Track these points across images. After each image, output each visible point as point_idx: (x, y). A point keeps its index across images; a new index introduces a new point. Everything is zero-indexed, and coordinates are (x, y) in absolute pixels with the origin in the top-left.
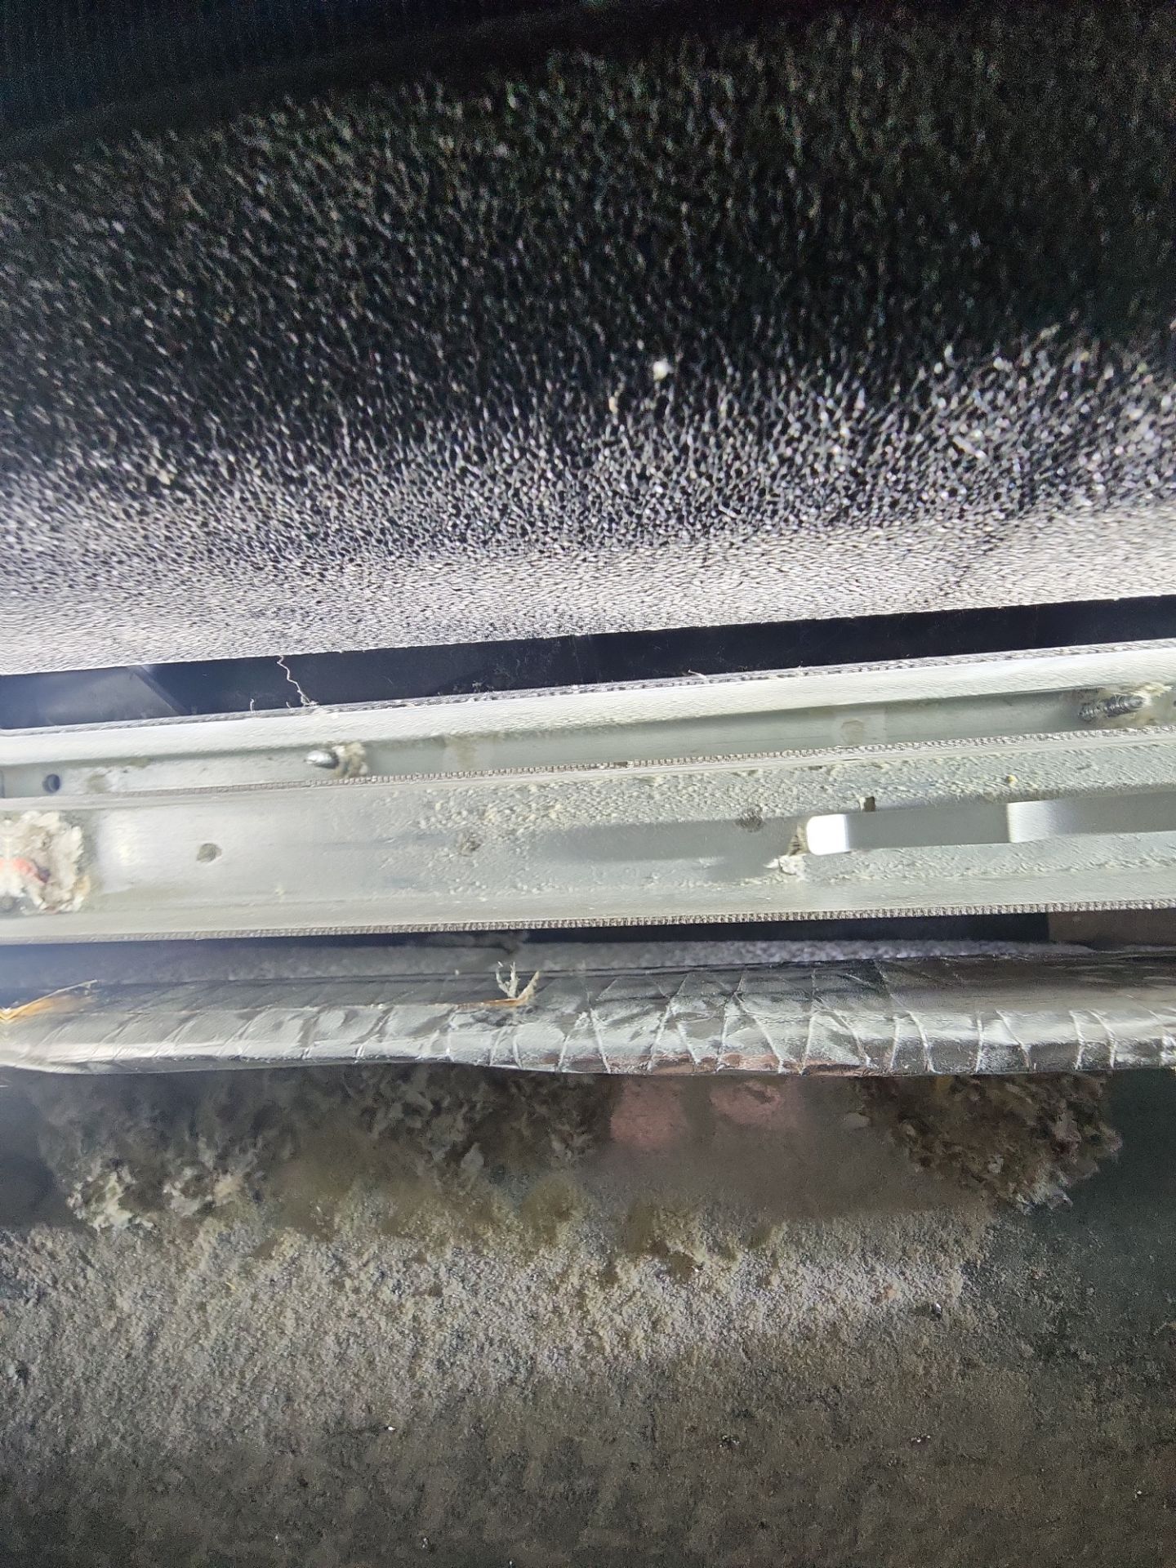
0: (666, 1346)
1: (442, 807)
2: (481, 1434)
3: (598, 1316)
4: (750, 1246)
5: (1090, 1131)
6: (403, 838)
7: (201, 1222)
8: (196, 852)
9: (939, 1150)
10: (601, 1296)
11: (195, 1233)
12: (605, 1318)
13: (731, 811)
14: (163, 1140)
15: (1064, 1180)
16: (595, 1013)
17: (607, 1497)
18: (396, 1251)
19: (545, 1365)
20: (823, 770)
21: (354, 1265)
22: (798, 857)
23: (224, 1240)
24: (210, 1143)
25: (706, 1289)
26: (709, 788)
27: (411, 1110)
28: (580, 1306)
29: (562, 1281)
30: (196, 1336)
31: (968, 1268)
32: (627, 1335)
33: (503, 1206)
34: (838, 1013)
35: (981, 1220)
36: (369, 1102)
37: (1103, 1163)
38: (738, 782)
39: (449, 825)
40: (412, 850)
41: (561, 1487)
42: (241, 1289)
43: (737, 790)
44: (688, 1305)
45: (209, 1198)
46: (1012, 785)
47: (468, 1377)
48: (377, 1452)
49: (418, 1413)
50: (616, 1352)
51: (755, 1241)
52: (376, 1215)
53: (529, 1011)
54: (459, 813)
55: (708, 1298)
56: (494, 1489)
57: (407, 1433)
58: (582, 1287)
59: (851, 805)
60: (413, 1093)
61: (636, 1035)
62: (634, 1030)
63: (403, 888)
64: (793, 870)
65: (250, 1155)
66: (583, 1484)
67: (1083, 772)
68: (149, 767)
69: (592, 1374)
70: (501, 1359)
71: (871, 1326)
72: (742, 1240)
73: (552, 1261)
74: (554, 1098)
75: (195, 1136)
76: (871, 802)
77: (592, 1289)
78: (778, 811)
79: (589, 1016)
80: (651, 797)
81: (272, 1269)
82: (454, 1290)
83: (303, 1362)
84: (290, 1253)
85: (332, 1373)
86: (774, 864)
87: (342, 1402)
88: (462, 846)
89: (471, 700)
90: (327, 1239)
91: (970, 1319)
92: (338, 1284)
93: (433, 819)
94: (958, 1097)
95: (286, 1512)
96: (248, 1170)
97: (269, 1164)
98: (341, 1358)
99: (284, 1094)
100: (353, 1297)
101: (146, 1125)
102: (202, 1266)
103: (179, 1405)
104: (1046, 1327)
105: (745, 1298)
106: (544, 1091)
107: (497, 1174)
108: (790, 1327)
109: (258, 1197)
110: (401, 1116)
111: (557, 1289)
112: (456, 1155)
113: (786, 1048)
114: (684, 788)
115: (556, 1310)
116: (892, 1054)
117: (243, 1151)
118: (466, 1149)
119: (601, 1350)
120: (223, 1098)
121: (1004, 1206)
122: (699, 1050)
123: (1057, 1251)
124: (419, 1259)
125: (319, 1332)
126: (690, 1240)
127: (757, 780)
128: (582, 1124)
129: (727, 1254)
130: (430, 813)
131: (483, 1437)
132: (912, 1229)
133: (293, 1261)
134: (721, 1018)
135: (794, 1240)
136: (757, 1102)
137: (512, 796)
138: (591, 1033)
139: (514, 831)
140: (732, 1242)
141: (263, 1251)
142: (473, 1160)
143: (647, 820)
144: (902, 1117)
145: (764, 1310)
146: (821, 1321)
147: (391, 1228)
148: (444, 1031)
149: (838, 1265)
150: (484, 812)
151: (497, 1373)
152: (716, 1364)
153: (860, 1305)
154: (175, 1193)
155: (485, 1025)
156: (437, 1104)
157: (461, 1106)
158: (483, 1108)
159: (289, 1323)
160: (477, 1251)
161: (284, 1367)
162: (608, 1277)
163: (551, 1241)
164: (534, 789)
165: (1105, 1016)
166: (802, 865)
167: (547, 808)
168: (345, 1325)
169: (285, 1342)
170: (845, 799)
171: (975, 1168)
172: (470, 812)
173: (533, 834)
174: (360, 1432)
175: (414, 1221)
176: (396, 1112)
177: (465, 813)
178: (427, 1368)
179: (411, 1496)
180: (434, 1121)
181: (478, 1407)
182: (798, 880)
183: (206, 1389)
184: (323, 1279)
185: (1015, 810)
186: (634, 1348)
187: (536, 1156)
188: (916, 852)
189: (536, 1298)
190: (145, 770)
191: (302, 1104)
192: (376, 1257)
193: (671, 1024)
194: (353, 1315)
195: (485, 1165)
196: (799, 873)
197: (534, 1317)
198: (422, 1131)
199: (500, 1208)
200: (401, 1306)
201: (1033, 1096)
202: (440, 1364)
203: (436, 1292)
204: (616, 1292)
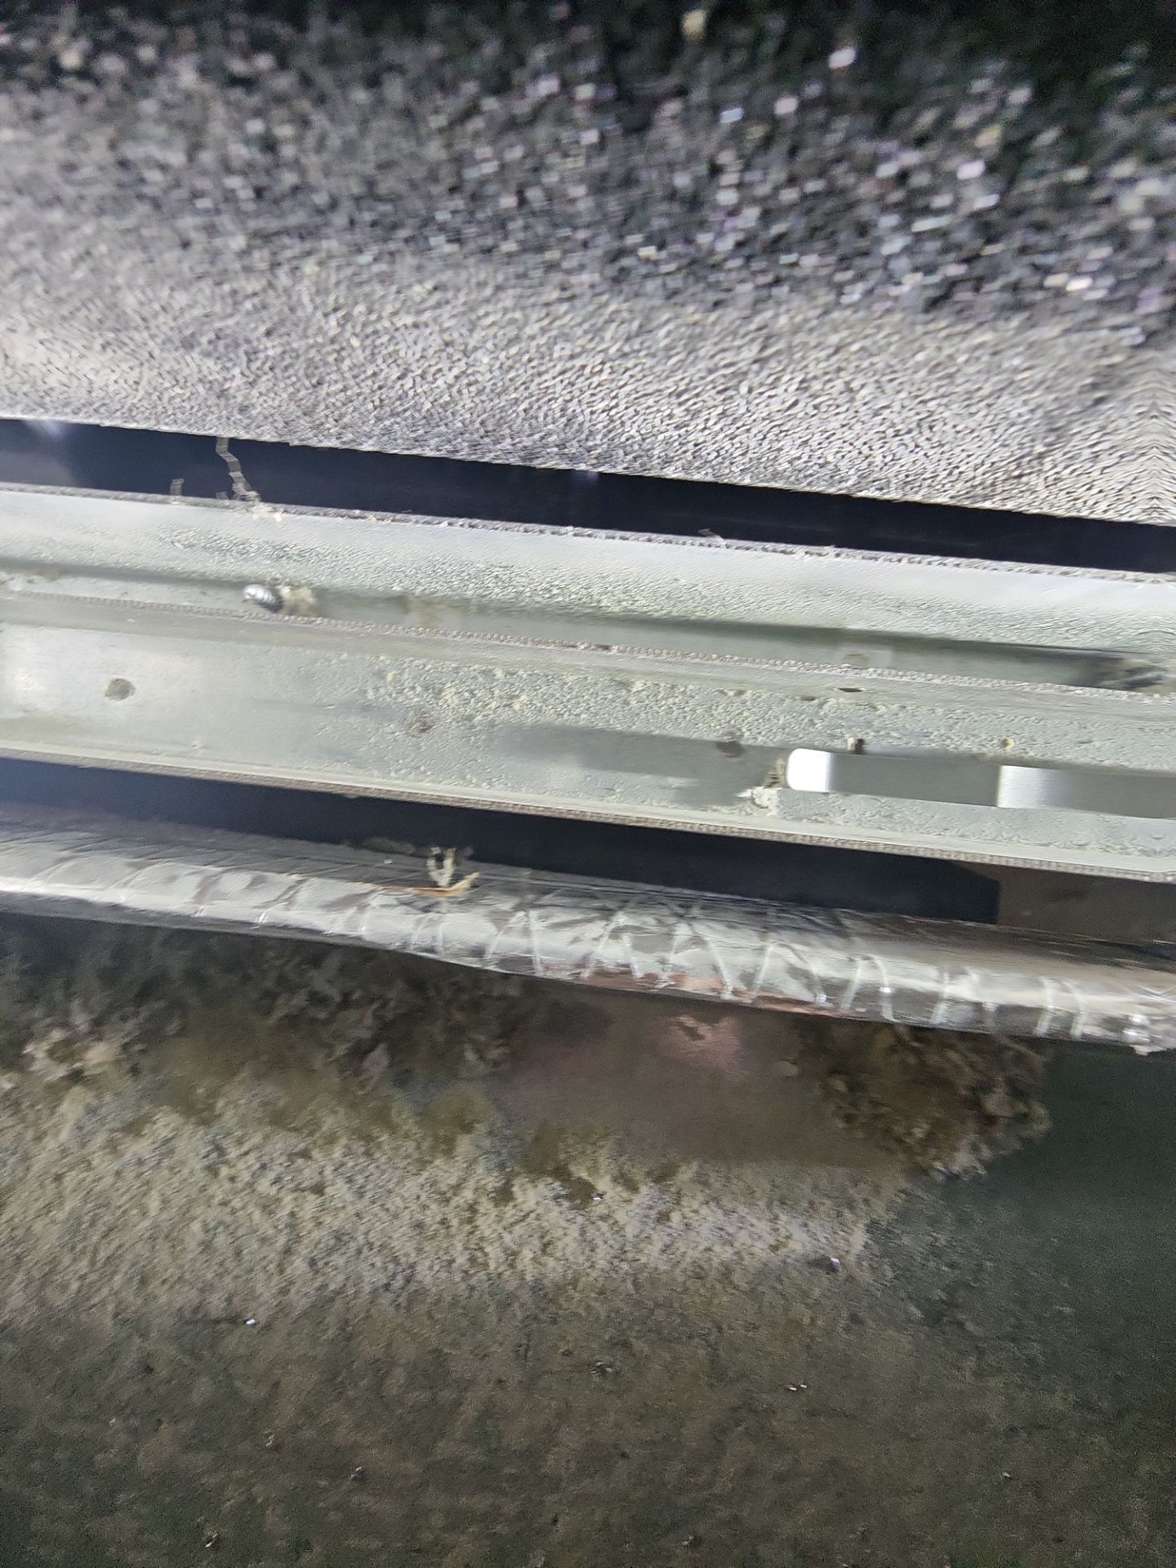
0: (553, 1269)
1: (394, 679)
2: (347, 1335)
3: (487, 1233)
4: (657, 1180)
5: (1021, 1108)
6: (347, 707)
7: (68, 1088)
8: (106, 687)
9: (866, 1108)
10: (494, 1212)
11: (59, 1100)
12: (495, 1235)
13: (710, 731)
14: (31, 997)
15: (986, 1153)
16: (534, 913)
17: (469, 1411)
18: (282, 1143)
19: (425, 1274)
20: (816, 701)
21: (233, 1153)
22: (773, 791)
23: (91, 1111)
24: (85, 1006)
25: (603, 1218)
26: (692, 702)
27: (317, 999)
28: (470, 1221)
29: (455, 1194)
30: (48, 1208)
31: (872, 1227)
32: (515, 1254)
33: (403, 1112)
34: (797, 947)
35: (893, 1182)
36: (269, 984)
37: (1027, 1141)
38: (723, 701)
39: (400, 699)
40: (355, 721)
41: (423, 1396)
42: (103, 1164)
43: (720, 710)
44: (583, 1232)
45: (77, 1065)
46: (1008, 748)
47: (341, 1278)
48: (232, 1343)
49: (282, 1310)
50: (500, 1270)
51: (662, 1176)
52: (265, 1104)
53: (461, 903)
54: (413, 688)
55: (604, 1226)
56: (351, 1393)
57: (268, 1327)
58: (476, 1203)
59: (837, 744)
60: (321, 980)
61: (576, 940)
62: (575, 934)
63: (338, 761)
64: (765, 803)
65: (130, 1025)
66: (447, 1395)
67: (1083, 746)
68: (60, 581)
69: (472, 1288)
70: (379, 1264)
71: (764, 1272)
72: (649, 1174)
73: (446, 1172)
74: (476, 1006)
75: (69, 997)
76: (860, 742)
77: (485, 1206)
78: (760, 738)
79: (526, 916)
80: (626, 702)
81: (140, 1147)
82: (339, 1190)
83: (163, 1247)
84: (165, 1133)
85: (194, 1260)
86: (747, 794)
87: (202, 1290)
88: (411, 725)
89: (445, 524)
90: (205, 1122)
91: (866, 1277)
92: (212, 1170)
93: (382, 691)
94: (895, 1058)
95: (125, 1397)
96: (126, 1040)
97: (151, 1037)
98: (207, 1246)
99: (176, 963)
100: (227, 1185)
101: (15, 978)
102: (64, 1135)
103: (20, 1277)
104: (939, 1294)
105: (642, 1231)
106: (465, 997)
107: (402, 1079)
108: (683, 1266)
109: (135, 1071)
110: (304, 1004)
111: (448, 1201)
112: (360, 1052)
113: (738, 974)
114: (663, 698)
115: (444, 1222)
116: (850, 994)
117: (124, 1019)
118: (372, 1049)
119: (486, 1265)
120: (105, 959)
121: (920, 1172)
122: (642, 965)
123: (963, 1221)
124: (305, 1154)
125: (186, 1216)
126: (594, 1169)
127: (744, 703)
128: (500, 1037)
129: (633, 1187)
130: (381, 683)
131: (348, 1339)
132: (824, 1183)
133: (167, 1141)
134: (669, 936)
135: (702, 1181)
136: (687, 1038)
137: (475, 678)
138: (526, 932)
139: (470, 718)
140: (638, 1174)
141: (134, 1128)
142: (378, 1060)
143: (619, 728)
144: (834, 1072)
145: (659, 1245)
146: (715, 1262)
147: (279, 1119)
148: (362, 908)
149: (742, 1210)
150: (441, 691)
151: (372, 1278)
152: (602, 1292)
153: (756, 1250)
154: (40, 1055)
155: (409, 908)
156: (346, 996)
157: (372, 1001)
158: (396, 1008)
159: (154, 1203)
160: (368, 1154)
161: (142, 1249)
162: (504, 1195)
163: (449, 1153)
164: (499, 674)
165: (1078, 987)
166: (775, 799)
167: (512, 697)
168: (213, 1214)
169: (146, 1223)
170: (833, 737)
171: (899, 1130)
172: (426, 689)
173: (492, 724)
174: (217, 1321)
175: (305, 1115)
176: (300, 1000)
177: (419, 689)
178: (298, 1265)
179: (263, 1392)
180: (341, 1015)
181: (348, 1310)
182: (769, 814)
183: (54, 1262)
184: (197, 1165)
185: (1009, 773)
186: (520, 1267)
187: (447, 1063)
188: (897, 803)
189: (425, 1207)
190: (54, 583)
191: (195, 978)
192: (257, 1147)
193: (616, 934)
194: (224, 1204)
195: (391, 1066)
196: (771, 807)
197: (419, 1226)
198: (327, 1022)
199: (400, 1113)
200: (278, 1200)
201: (972, 1065)
202: (312, 1263)
203: (318, 1189)
204: (509, 1212)
